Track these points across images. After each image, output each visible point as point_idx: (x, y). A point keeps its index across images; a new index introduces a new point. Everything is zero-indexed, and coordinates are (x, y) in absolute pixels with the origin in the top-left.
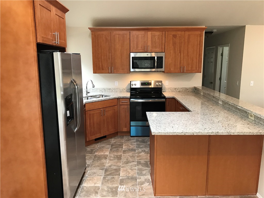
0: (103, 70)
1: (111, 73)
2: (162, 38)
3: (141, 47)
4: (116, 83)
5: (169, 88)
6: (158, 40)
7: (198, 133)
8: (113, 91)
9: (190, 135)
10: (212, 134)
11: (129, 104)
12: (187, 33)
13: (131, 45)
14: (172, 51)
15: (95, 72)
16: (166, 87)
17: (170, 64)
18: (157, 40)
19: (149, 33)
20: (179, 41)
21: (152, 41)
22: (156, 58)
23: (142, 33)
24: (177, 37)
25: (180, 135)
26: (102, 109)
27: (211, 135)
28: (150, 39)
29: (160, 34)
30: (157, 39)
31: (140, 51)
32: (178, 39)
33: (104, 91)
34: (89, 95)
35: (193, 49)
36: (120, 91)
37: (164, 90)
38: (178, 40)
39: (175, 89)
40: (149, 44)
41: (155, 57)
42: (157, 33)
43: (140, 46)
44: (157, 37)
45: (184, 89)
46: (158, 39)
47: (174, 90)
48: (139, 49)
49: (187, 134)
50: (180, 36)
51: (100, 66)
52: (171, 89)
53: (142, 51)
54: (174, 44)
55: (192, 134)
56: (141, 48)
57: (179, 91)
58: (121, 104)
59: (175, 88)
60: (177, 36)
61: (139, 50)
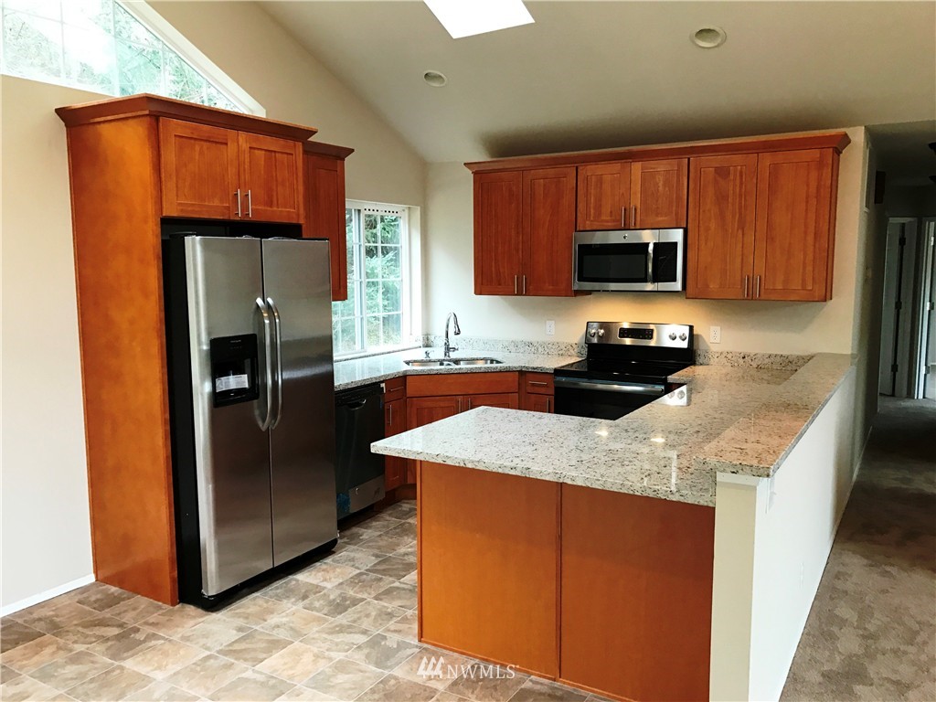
0: (500, 285)
1: (519, 294)
2: (678, 181)
3: (611, 212)
4: (548, 326)
5: (721, 353)
6: (667, 189)
7: (476, 464)
8: (540, 349)
9: (457, 465)
10: (513, 472)
11: (552, 391)
12: (767, 159)
13: (581, 206)
14: (713, 225)
15: (479, 290)
16: (714, 348)
17: (706, 267)
18: (661, 189)
19: (637, 167)
20: (738, 190)
21: (644, 191)
22: (651, 247)
23: (616, 167)
24: (732, 177)
25: (433, 461)
26: (460, 399)
27: (510, 473)
28: (637, 187)
29: (669, 168)
30: (660, 184)
31: (609, 224)
32: (735, 179)
33: (513, 349)
34: (453, 355)
35: (792, 214)
36: (560, 352)
37: (702, 357)
38: (735, 186)
39: (744, 358)
40: (636, 201)
41: (647, 244)
42: (662, 166)
43: (606, 209)
44: (661, 178)
45: (778, 359)
46: (664, 185)
47: (741, 361)
48: (604, 218)
49: (449, 462)
50: (741, 172)
51: (494, 276)
52: (729, 356)
53: (613, 224)
54: (721, 198)
55: (462, 465)
56: (611, 216)
57: (759, 368)
58: (530, 389)
59: (742, 355)
60: (732, 172)
61: (603, 221)
